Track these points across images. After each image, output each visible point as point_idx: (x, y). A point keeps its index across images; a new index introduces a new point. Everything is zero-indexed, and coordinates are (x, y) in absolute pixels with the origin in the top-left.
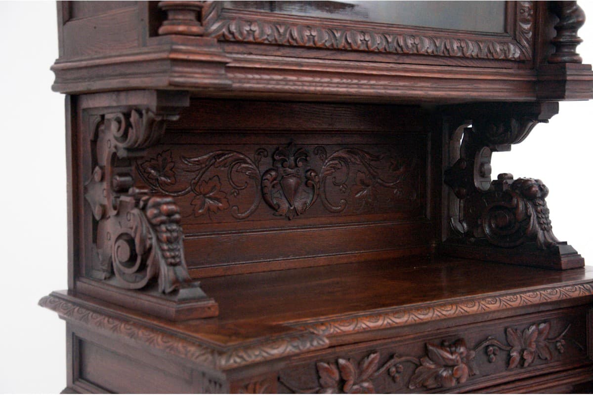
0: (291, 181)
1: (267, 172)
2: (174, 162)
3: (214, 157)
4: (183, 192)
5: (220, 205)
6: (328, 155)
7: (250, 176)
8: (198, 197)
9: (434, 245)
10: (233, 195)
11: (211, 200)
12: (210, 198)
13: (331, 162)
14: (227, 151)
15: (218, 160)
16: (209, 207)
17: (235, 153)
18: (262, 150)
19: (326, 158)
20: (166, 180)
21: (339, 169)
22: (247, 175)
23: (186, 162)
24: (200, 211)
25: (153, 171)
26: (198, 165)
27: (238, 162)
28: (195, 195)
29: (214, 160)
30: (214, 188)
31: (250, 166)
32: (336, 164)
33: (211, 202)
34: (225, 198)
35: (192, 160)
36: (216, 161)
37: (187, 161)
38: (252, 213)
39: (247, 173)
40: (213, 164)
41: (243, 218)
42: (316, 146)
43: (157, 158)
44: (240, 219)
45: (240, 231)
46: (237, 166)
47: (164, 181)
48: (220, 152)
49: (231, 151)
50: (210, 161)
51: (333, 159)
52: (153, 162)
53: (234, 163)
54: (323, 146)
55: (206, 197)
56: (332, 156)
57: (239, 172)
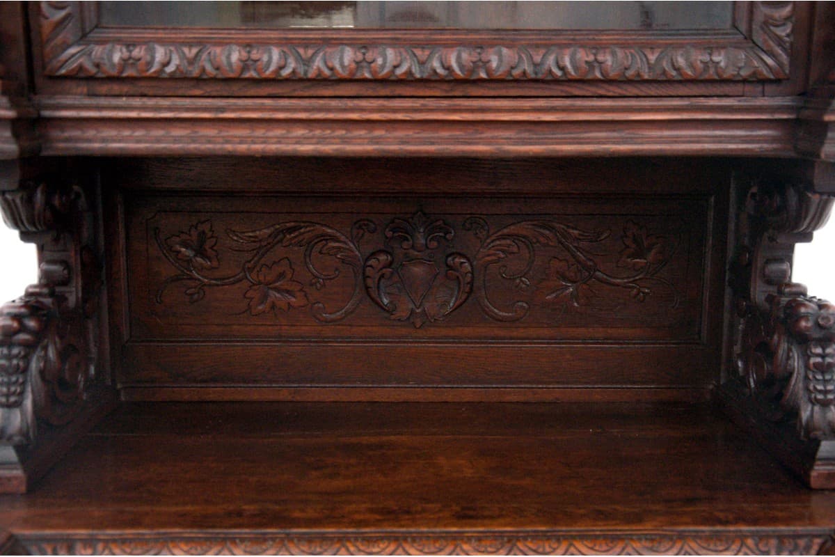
0: (416, 269)
1: (373, 255)
2: (217, 237)
3: (282, 231)
4: (231, 280)
5: (293, 300)
6: (491, 232)
7: (343, 261)
8: (255, 287)
9: (711, 387)
10: (314, 287)
11: (278, 293)
12: (275, 289)
13: (498, 242)
14: (303, 222)
15: (288, 236)
16: (273, 302)
17: (318, 226)
18: (366, 222)
19: (488, 237)
20: (203, 262)
21: (513, 253)
22: (339, 258)
23: (235, 238)
24: (260, 308)
25: (183, 250)
26: (254, 242)
27: (324, 240)
28: (251, 284)
29: (281, 236)
30: (281, 276)
31: (344, 246)
32: (509, 246)
33: (277, 295)
34: (301, 290)
35: (246, 234)
36: (285, 236)
37: (237, 236)
38: (347, 314)
39: (339, 256)
40: (281, 241)
41: (332, 321)
42: (468, 216)
43: (190, 231)
44: (326, 322)
45: (326, 340)
46: (320, 245)
47: (201, 264)
48: (293, 224)
49: (311, 222)
50: (276, 237)
51: (503, 237)
52: (184, 237)
53: (316, 241)
54: (482, 216)
55: (269, 288)
56: (500, 233)
57: (325, 254)
